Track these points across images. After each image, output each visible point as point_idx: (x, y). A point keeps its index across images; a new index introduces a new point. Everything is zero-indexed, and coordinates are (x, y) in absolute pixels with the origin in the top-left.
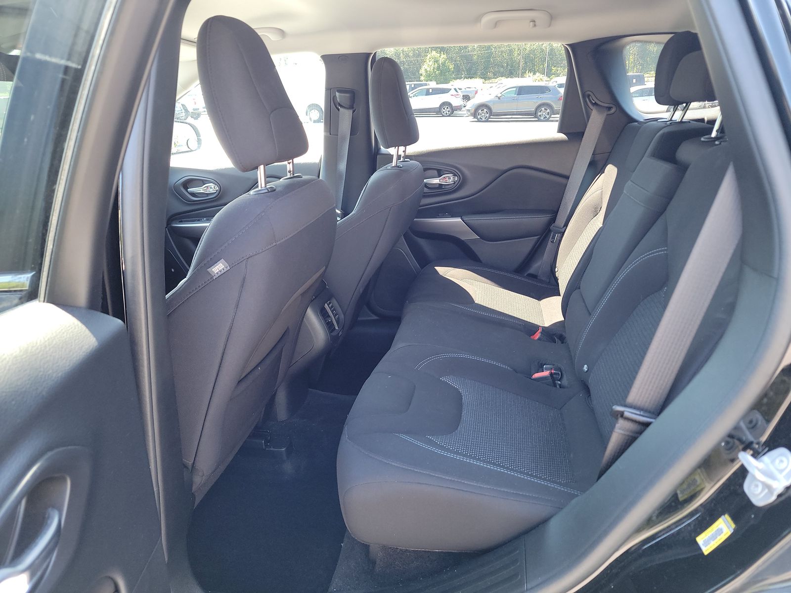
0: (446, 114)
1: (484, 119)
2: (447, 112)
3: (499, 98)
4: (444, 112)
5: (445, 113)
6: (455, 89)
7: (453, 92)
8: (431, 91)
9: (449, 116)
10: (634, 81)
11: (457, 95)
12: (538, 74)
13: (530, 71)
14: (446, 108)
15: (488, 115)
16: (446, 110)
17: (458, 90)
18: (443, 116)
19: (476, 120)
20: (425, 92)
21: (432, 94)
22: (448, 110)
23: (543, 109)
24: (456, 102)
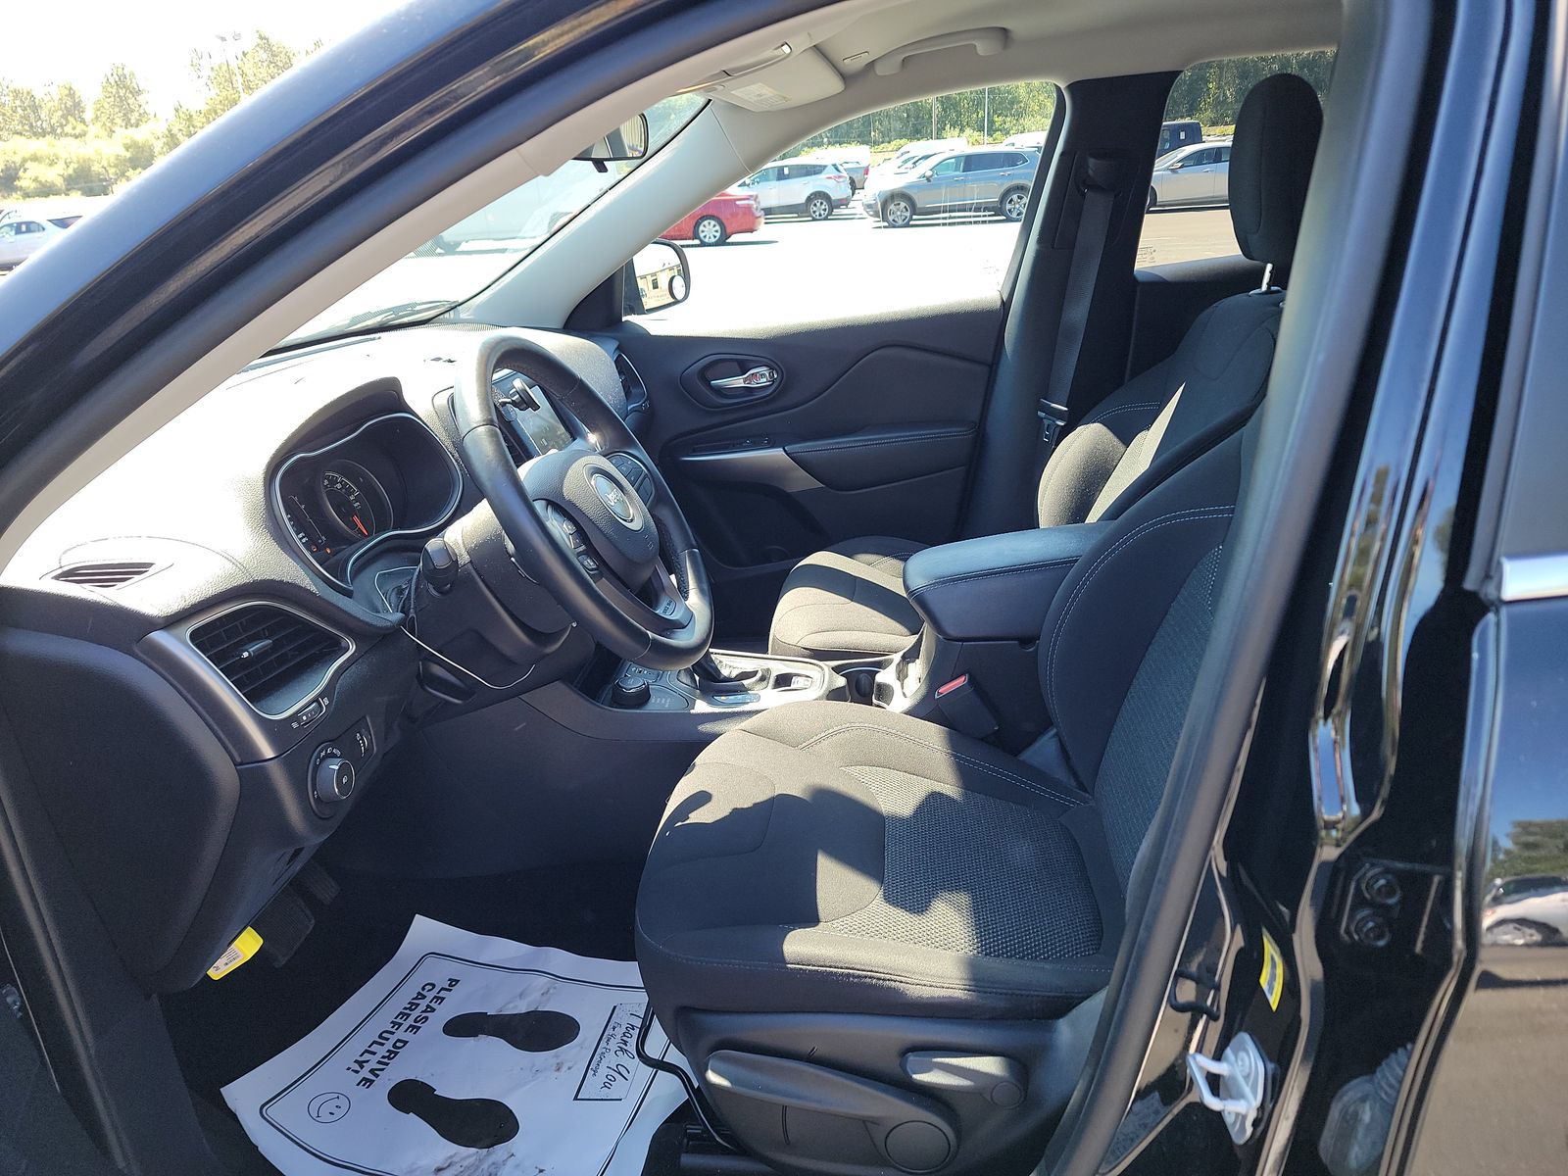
0: (820, 215)
1: (900, 222)
2: (822, 212)
3: (928, 180)
4: (814, 212)
5: (817, 213)
6: (834, 165)
7: (830, 172)
8: (786, 171)
9: (826, 219)
10: (1182, 136)
11: (840, 177)
12: (968, 131)
13: (953, 125)
14: (818, 204)
15: (908, 214)
16: (820, 207)
17: (840, 168)
18: (814, 220)
19: (886, 224)
20: (773, 174)
21: (787, 177)
22: (823, 207)
23: (1015, 197)
24: (838, 190)
